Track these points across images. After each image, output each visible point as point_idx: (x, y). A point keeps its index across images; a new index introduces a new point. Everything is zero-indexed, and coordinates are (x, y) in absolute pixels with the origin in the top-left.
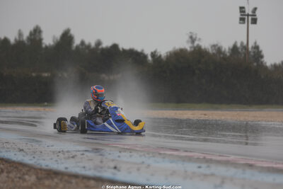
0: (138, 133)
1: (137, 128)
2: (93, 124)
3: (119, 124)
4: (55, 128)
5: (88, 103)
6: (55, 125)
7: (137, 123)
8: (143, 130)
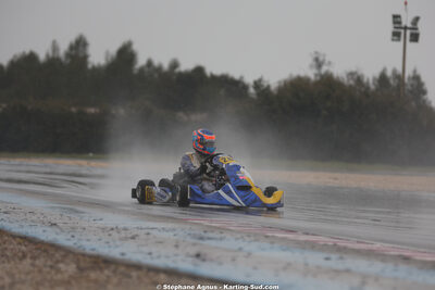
0: (272, 209)
1: (270, 201)
2: (200, 192)
3: (242, 193)
4: (134, 195)
5: (188, 158)
6: (134, 191)
7: (270, 192)
8: (279, 204)
